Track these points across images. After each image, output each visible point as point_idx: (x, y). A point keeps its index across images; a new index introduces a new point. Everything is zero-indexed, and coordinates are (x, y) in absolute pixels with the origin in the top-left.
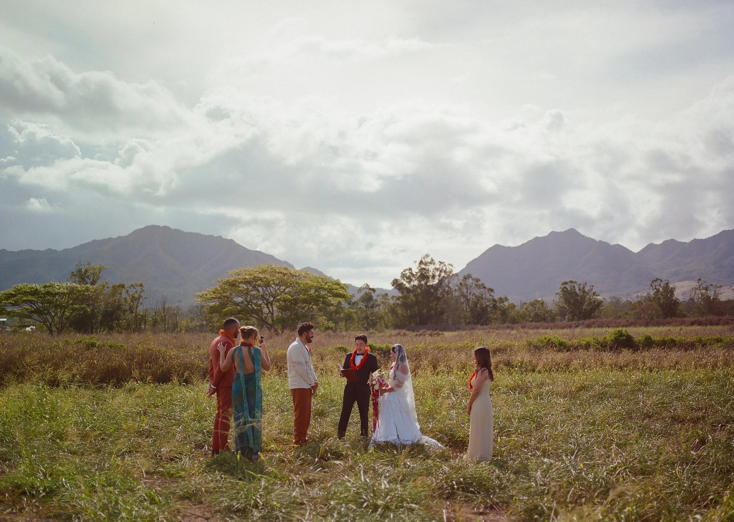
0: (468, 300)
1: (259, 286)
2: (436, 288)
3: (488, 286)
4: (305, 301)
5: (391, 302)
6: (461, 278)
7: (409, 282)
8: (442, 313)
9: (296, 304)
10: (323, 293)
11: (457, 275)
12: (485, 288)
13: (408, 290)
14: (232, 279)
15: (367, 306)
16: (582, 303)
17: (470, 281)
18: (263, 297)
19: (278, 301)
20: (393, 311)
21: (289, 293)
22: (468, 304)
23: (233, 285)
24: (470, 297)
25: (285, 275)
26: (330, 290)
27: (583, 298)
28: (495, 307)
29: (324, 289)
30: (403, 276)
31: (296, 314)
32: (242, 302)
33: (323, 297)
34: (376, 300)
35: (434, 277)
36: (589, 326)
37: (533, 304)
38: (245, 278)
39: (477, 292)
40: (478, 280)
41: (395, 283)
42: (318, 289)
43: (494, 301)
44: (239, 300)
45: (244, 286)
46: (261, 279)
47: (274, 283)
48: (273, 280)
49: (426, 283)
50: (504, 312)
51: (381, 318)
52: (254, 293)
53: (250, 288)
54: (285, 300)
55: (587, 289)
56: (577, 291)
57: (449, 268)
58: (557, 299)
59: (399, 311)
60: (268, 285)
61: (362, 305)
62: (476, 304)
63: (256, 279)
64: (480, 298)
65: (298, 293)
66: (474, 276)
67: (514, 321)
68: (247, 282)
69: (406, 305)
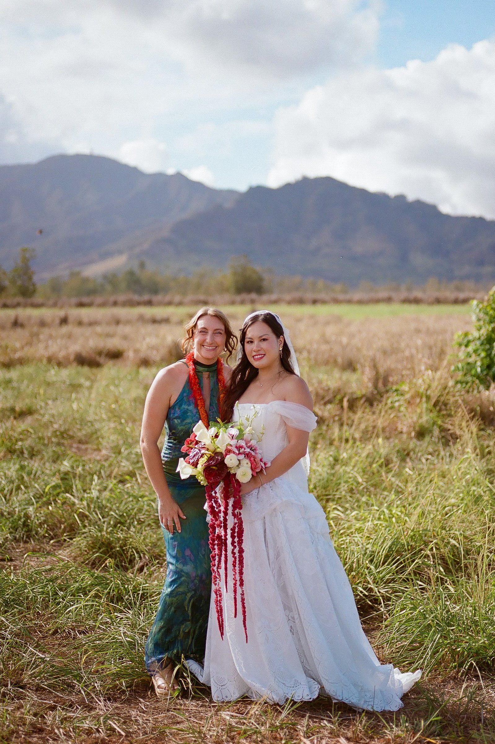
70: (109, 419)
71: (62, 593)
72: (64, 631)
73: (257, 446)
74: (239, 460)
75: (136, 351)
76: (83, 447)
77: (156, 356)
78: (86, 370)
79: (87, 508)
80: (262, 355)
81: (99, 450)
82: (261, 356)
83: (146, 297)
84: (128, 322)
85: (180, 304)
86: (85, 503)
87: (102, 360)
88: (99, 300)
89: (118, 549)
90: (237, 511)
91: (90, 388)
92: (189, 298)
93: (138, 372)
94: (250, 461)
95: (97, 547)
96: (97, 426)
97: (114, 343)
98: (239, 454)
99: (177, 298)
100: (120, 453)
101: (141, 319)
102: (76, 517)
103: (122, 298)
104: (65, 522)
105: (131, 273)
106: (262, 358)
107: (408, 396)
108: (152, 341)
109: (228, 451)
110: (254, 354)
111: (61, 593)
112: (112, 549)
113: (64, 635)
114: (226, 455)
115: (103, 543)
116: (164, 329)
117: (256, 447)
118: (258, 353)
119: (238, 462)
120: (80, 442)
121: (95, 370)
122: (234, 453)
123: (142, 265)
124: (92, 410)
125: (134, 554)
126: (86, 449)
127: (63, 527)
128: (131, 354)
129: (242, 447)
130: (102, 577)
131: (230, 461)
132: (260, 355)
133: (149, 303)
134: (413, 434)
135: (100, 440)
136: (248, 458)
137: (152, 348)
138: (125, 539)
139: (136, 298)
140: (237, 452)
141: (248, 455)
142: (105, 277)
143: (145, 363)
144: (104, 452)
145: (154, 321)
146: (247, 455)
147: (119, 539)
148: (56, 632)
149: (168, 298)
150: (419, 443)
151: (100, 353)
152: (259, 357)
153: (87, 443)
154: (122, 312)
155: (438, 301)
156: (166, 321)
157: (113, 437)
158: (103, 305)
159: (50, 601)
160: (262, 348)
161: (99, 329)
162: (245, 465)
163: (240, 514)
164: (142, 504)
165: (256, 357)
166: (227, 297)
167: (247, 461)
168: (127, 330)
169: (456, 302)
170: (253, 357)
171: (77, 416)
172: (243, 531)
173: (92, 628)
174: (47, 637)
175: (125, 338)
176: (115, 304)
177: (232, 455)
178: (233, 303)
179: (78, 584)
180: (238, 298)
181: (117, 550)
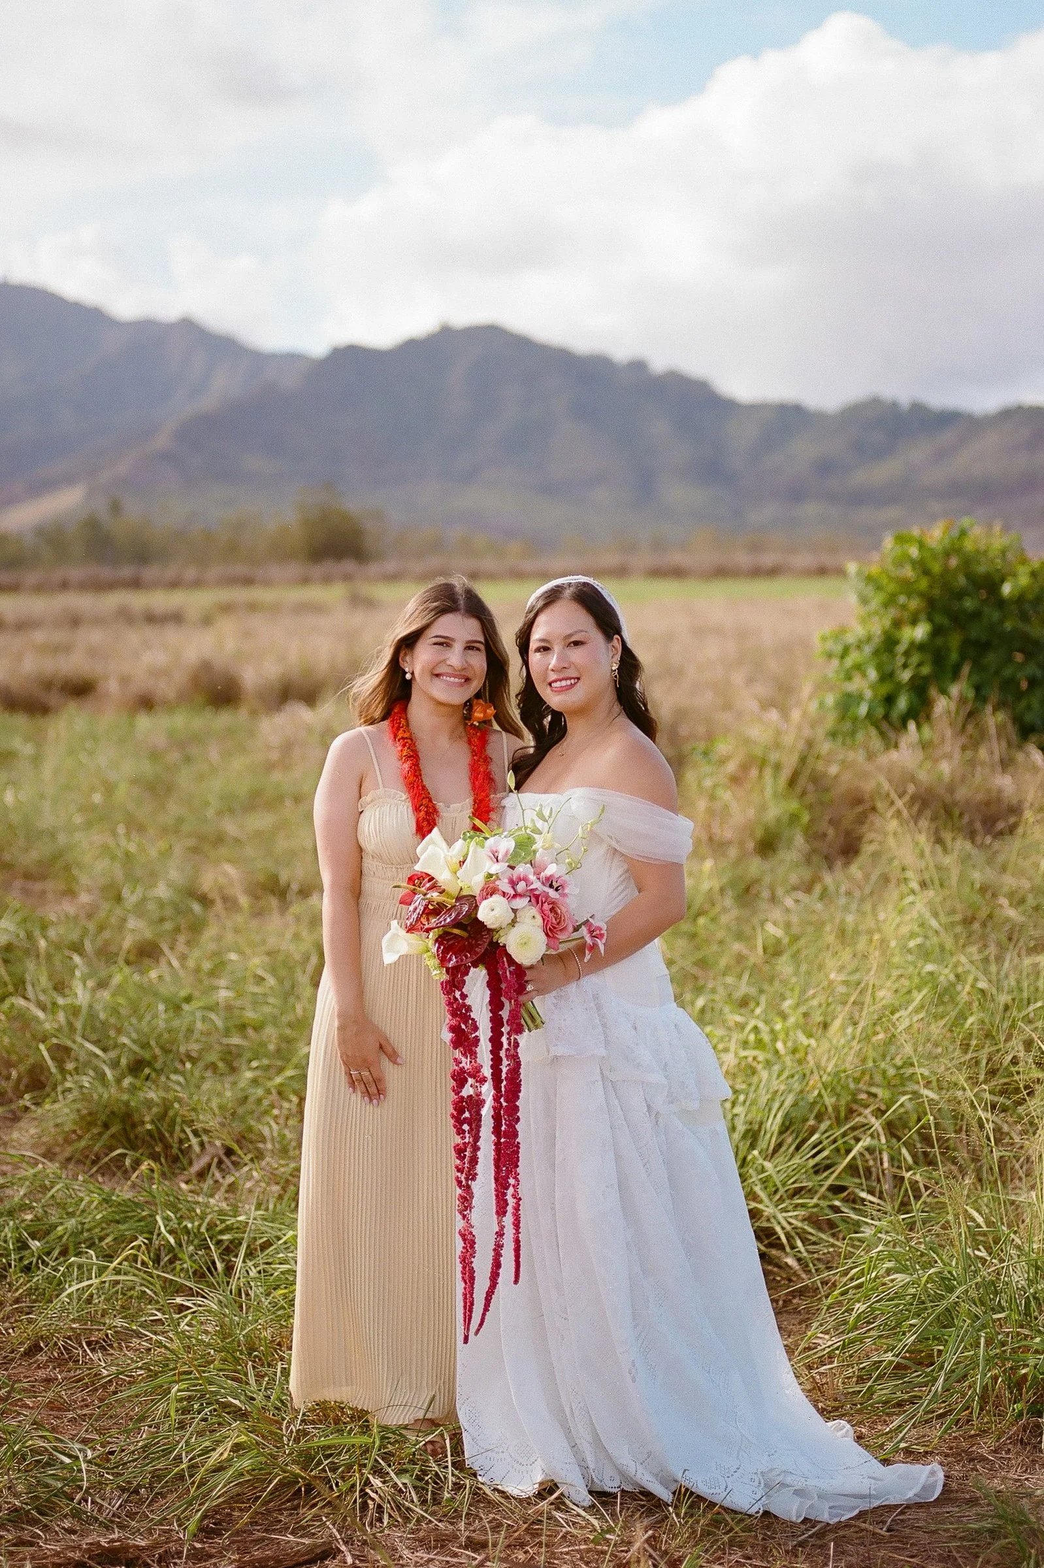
70: (89, 825)
71: (38, 1243)
72: (56, 1344)
73: (567, 878)
74: (515, 911)
75: (125, 681)
76: (38, 886)
77: (166, 689)
78: (20, 721)
79: (66, 1029)
80: (570, 679)
81: (70, 893)
82: (569, 682)
83: (127, 572)
84: (98, 621)
85: (197, 584)
86: (61, 1017)
87: (53, 699)
88: (31, 578)
89: (149, 1127)
91: (36, 760)
92: (214, 572)
93: (132, 725)
94: (542, 911)
95: (99, 1123)
96: (62, 838)
97: (73, 664)
98: (517, 895)
99: (191, 573)
100: (119, 899)
101: (126, 616)
102: (45, 1054)
103: (76, 573)
104: (20, 1061)
105: (92, 526)
106: (572, 686)
107: (731, 767)
108: (156, 657)
109: (490, 891)
110: (553, 676)
111: (35, 1244)
112: (134, 1126)
113: (56, 1355)
114: (483, 899)
115: (113, 1113)
116: (171, 635)
117: (565, 882)
118: (561, 676)
119: (513, 915)
120: (28, 876)
121: (41, 721)
122: (504, 894)
123: (116, 508)
124: (47, 806)
125: (188, 1139)
126: (43, 893)
127: (14, 1074)
128: (112, 686)
129: (523, 880)
130: (130, 1204)
131: (490, 912)
132: (566, 679)
133: (135, 584)
134: (750, 845)
135: (75, 872)
136: (538, 903)
137: (156, 673)
138: (166, 1106)
139: (106, 573)
140: (511, 892)
141: (536, 898)
142: (40, 531)
143: (146, 703)
144: (84, 898)
145: (152, 618)
147: (149, 1104)
148: (35, 1349)
149: (171, 572)
150: (766, 866)
151: (48, 685)
152: (564, 683)
153: (43, 877)
154: (83, 602)
155: (721, 572)
156: (176, 618)
157: (102, 865)
158: (40, 589)
159: (10, 1265)
160: (571, 663)
161: (39, 636)
162: (528, 920)
164: (191, 1018)
165: (557, 684)
166: (294, 569)
167: (534, 912)
168: (95, 636)
169: (757, 573)
170: (550, 684)
171: (15, 818)
173: (124, 1336)
174: (12, 1360)
175: (92, 652)
176: (64, 586)
177: (496, 898)
178: (306, 581)
179: (73, 1221)
180: (318, 570)
181: (149, 1131)
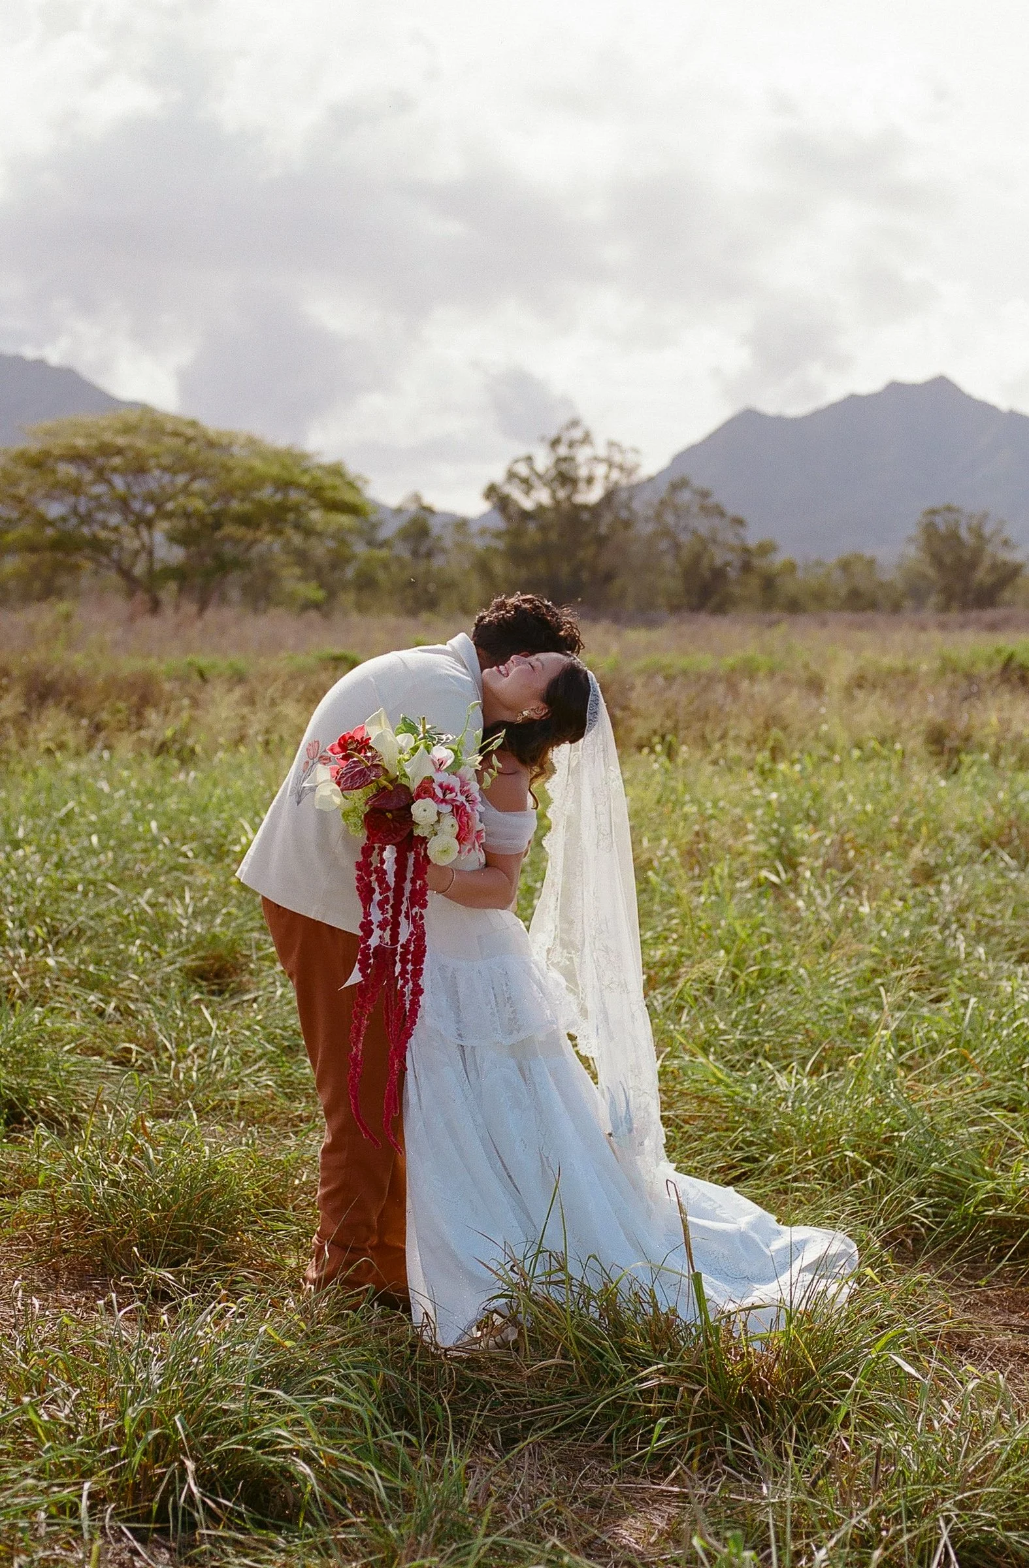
0: (677, 546)
1: (115, 470)
2: (595, 510)
3: (731, 511)
4: (245, 520)
5: (479, 544)
6: (664, 487)
7: (527, 493)
8: (609, 577)
9: (217, 526)
10: (295, 496)
11: (651, 480)
12: (722, 514)
13: (525, 515)
14: (34, 447)
15: (415, 553)
16: (973, 565)
17: (685, 496)
18: (123, 504)
19: (169, 516)
20: (483, 568)
21: (202, 495)
22: (677, 557)
23: (39, 463)
24: (684, 538)
25: (189, 440)
26: (316, 492)
27: (978, 552)
28: (747, 567)
29: (298, 486)
30: (512, 476)
31: (218, 557)
32: (64, 519)
33: (296, 508)
34: (440, 538)
35: (590, 480)
36: (993, 627)
37: (845, 566)
38: (74, 447)
39: (703, 525)
40: (705, 494)
41: (492, 492)
42: (283, 485)
43: (746, 550)
44: (55, 510)
45: (67, 470)
46: (119, 451)
47: (159, 466)
48: (156, 456)
49: (569, 498)
50: (769, 583)
51: (449, 585)
52: (99, 489)
53: (88, 476)
54: (187, 515)
55: (987, 530)
56: (964, 533)
57: (630, 459)
58: (912, 551)
59: (499, 567)
60: (139, 469)
61: (403, 550)
62: (697, 558)
63: (107, 450)
64: (705, 543)
65: (227, 494)
66: (698, 482)
67: (794, 607)
68: (77, 457)
69: (517, 555)
74: (439, 813)
90: (416, 909)
94: (460, 821)
98: (443, 801)
114: (419, 797)
119: (436, 818)
122: (434, 797)
129: (452, 790)
131: (423, 811)
136: (457, 814)
140: (440, 795)
141: (457, 809)
146: (458, 807)
162: (448, 827)
163: (422, 917)
167: (454, 821)
172: (424, 951)
177: (429, 799)
